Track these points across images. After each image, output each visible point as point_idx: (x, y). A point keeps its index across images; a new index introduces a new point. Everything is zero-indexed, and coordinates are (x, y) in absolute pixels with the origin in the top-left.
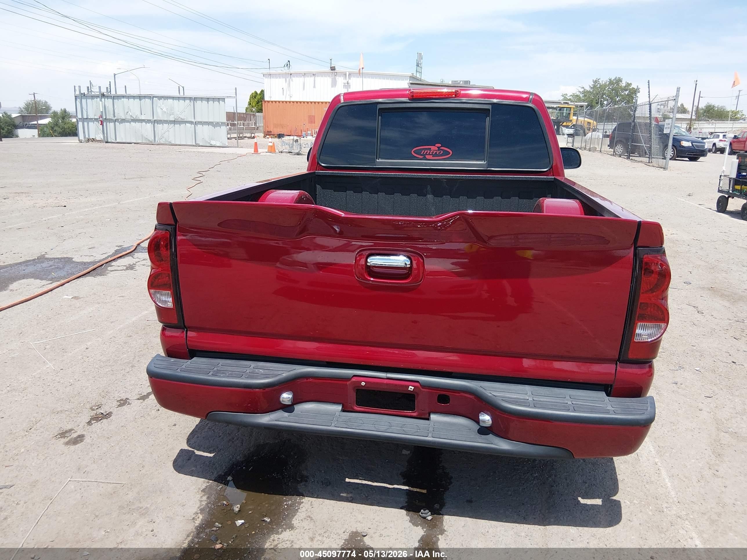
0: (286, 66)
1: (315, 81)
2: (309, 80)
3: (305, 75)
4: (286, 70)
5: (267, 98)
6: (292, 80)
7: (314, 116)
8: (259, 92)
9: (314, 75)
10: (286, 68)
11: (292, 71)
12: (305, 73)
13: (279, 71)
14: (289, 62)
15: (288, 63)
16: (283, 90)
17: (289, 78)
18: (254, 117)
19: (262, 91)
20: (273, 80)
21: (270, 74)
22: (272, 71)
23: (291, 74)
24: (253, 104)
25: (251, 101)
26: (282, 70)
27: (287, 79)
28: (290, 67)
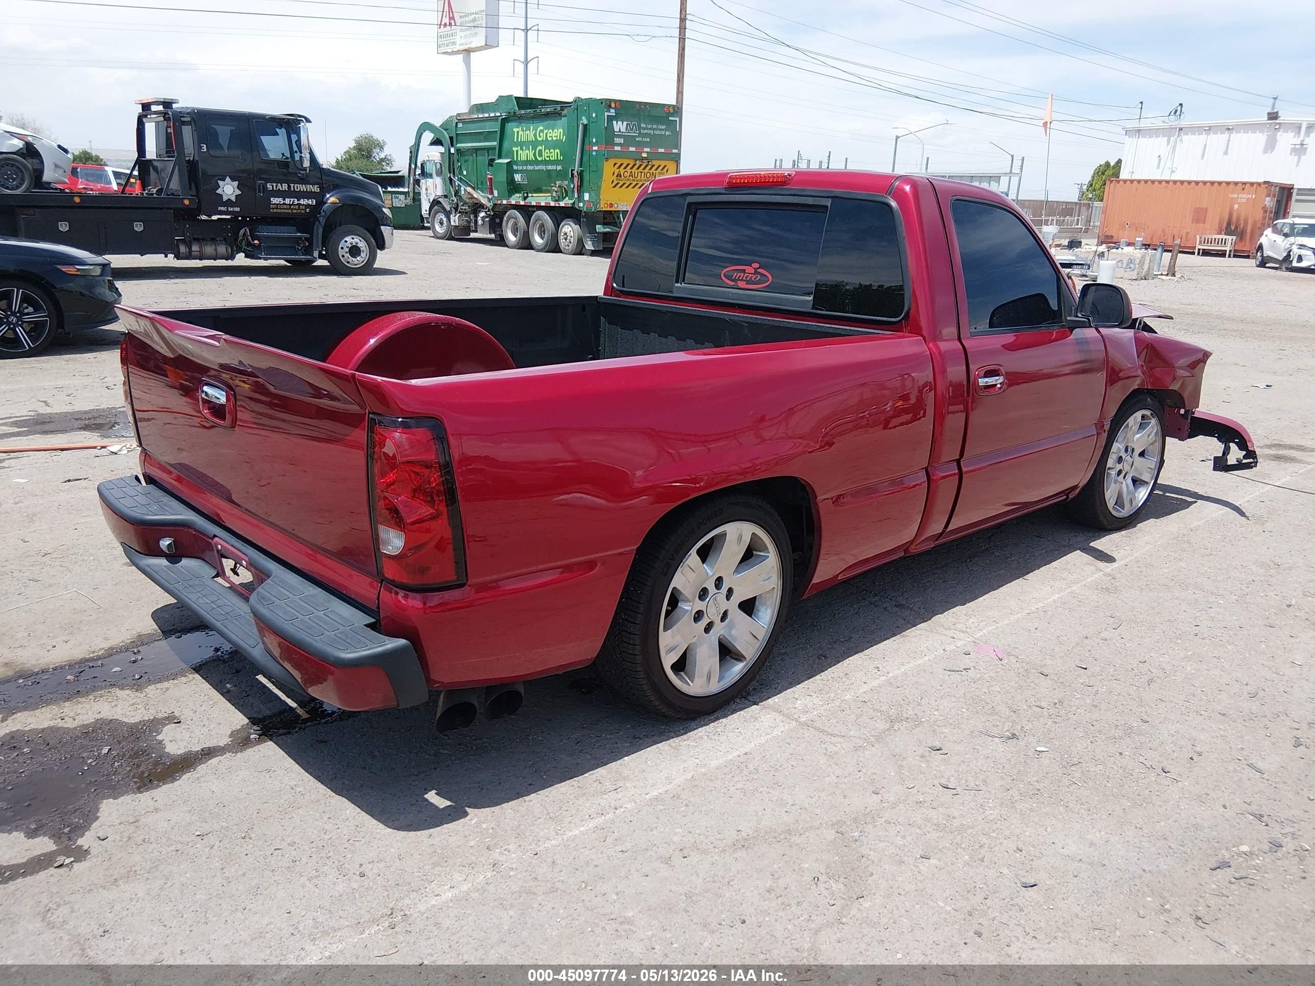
0: (1172, 113)
1: (1229, 141)
2: (1217, 140)
3: (1210, 129)
4: (1173, 121)
5: (1124, 175)
6: (1181, 140)
7: (1207, 209)
8: (1112, 164)
9: (1229, 129)
10: (1172, 117)
11: (1185, 122)
12: (1210, 127)
13: (1159, 123)
14: (1182, 107)
15: (1179, 108)
16: (1160, 160)
17: (1176, 136)
18: (1088, 209)
19: (1119, 162)
20: (1143, 141)
21: (1140, 130)
22: (1145, 124)
23: (1181, 129)
24: (1097, 185)
25: (1093, 180)
26: (1164, 122)
27: (1172, 139)
28: (1182, 116)
